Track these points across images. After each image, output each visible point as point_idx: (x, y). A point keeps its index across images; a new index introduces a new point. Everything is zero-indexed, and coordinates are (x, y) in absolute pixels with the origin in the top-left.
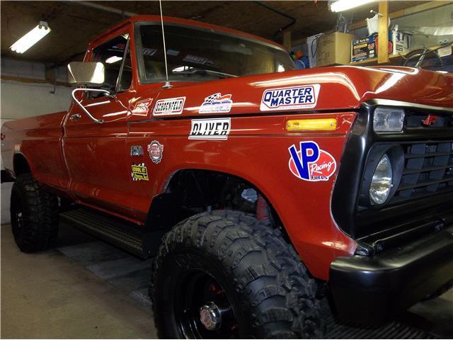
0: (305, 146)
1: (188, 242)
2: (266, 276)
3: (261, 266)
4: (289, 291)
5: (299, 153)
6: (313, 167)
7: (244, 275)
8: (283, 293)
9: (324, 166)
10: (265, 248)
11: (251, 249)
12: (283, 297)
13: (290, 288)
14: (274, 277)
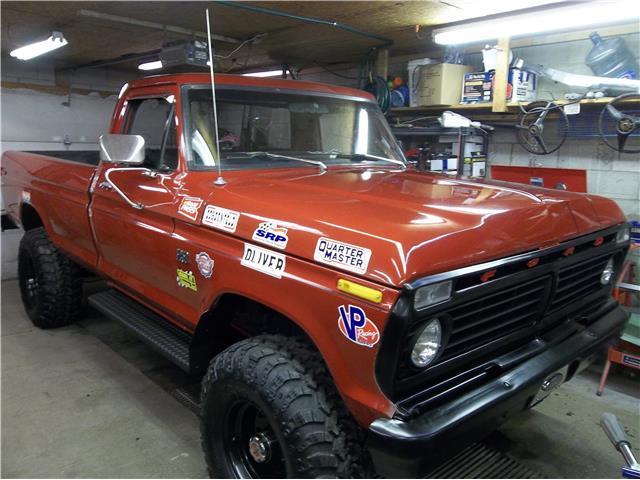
0: (353, 311)
1: (238, 374)
2: (314, 423)
3: (309, 412)
4: (336, 436)
5: (348, 314)
6: (360, 332)
7: (292, 420)
8: (330, 439)
9: (369, 334)
10: (316, 390)
11: (301, 393)
12: (330, 443)
13: (337, 433)
14: (323, 423)
